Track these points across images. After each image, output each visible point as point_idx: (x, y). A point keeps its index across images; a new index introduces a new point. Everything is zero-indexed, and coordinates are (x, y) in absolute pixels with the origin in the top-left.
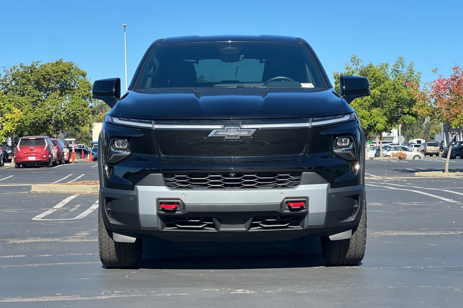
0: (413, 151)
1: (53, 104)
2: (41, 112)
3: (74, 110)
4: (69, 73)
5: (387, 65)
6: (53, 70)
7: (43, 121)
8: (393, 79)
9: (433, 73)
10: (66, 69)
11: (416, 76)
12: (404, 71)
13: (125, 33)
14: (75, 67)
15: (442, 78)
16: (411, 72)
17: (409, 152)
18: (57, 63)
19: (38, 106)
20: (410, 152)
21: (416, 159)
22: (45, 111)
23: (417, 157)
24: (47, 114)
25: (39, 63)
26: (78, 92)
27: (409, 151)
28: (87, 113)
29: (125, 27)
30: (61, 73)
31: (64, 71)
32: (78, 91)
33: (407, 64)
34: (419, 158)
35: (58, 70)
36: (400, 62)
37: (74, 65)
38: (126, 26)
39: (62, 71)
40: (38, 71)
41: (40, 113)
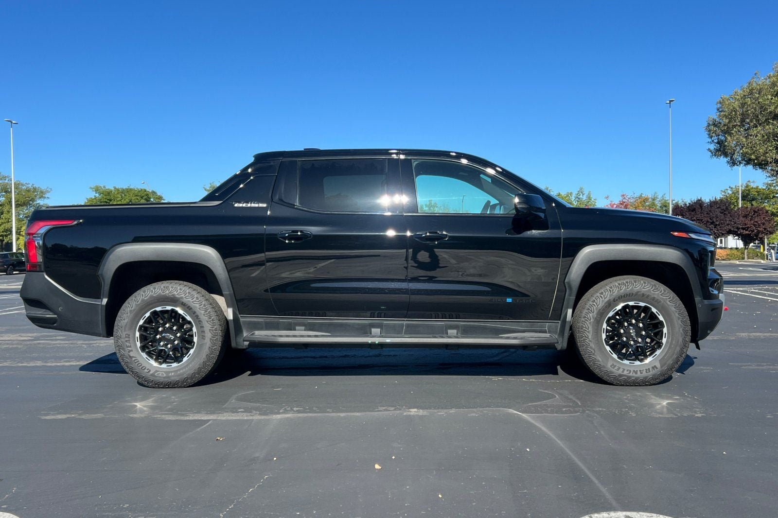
5: (571, 194)
8: (576, 204)
9: (606, 199)
11: (593, 201)
12: (584, 198)
15: (613, 203)
16: (589, 198)
33: (586, 193)
36: (581, 191)
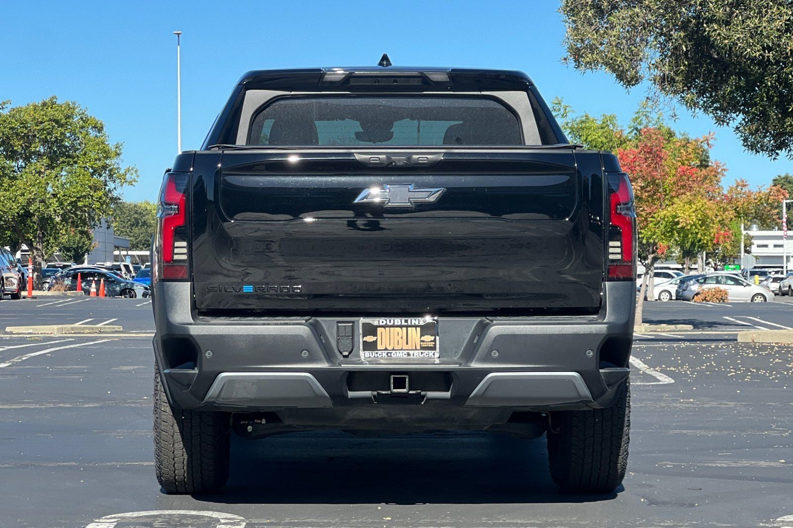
0: (751, 285)
1: (31, 185)
2: (7, 199)
3: (72, 196)
4: (66, 123)
6: (35, 118)
7: (11, 216)
10: (59, 116)
13: (179, 47)
14: (81, 112)
17: (743, 287)
18: (44, 104)
19: (3, 188)
20: (745, 286)
21: (756, 302)
22: (15, 198)
23: (759, 297)
24: (18, 203)
25: (6, 105)
26: (83, 162)
27: (742, 285)
28: (100, 202)
29: (178, 36)
30: (49, 124)
31: (57, 122)
32: (83, 160)
34: (762, 299)
35: (43, 119)
37: (80, 109)
38: (180, 34)
39: (50, 120)
40: (5, 121)
41: (5, 202)
